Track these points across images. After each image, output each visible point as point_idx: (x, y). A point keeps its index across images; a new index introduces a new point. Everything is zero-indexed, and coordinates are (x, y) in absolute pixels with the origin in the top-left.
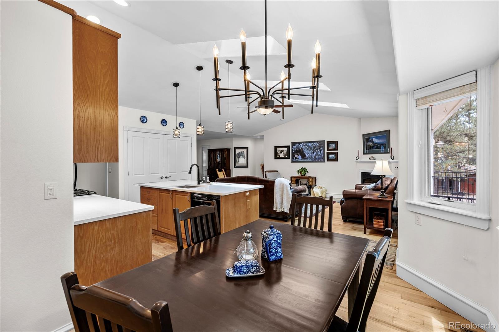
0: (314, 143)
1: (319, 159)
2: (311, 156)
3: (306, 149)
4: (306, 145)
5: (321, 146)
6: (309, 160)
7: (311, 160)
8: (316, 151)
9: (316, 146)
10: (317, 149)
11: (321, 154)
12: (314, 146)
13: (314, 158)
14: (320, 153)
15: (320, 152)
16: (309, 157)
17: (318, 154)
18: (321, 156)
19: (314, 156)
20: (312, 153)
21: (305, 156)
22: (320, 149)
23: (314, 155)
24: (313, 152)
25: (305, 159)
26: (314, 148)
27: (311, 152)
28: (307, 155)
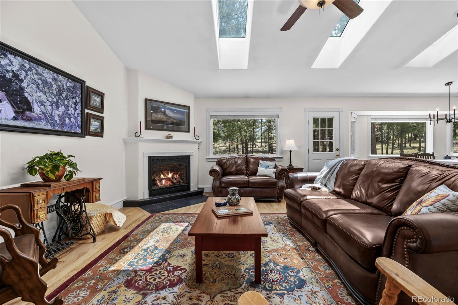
0: (61, 77)
1: (71, 127)
2: (52, 115)
3: (34, 86)
4: (34, 71)
5: (76, 93)
6: (45, 127)
7: (49, 127)
8: (66, 102)
9: (65, 87)
10: (67, 98)
11: (76, 115)
12: (59, 86)
13: (58, 121)
14: (73, 112)
15: (75, 109)
16: (42, 116)
17: (70, 112)
18: (76, 118)
19: (59, 116)
20: (54, 105)
21: (30, 109)
22: (74, 100)
23: (61, 113)
24: (58, 102)
25: (30, 119)
26: (60, 94)
27: (50, 99)
28: (36, 107)
